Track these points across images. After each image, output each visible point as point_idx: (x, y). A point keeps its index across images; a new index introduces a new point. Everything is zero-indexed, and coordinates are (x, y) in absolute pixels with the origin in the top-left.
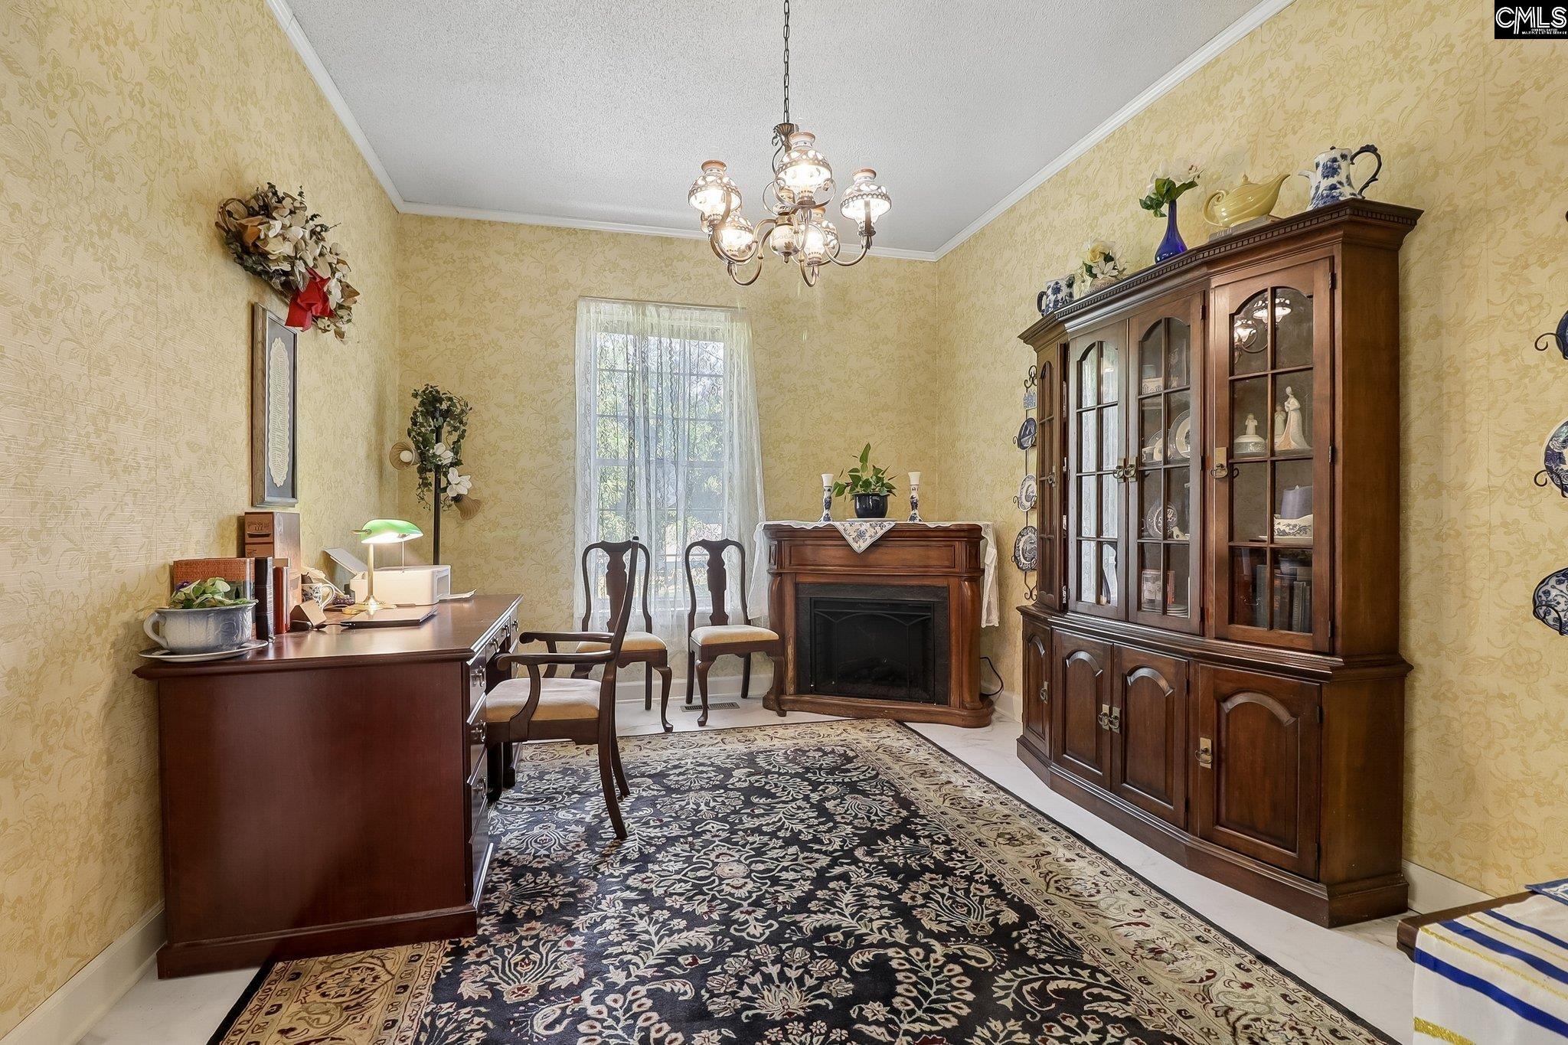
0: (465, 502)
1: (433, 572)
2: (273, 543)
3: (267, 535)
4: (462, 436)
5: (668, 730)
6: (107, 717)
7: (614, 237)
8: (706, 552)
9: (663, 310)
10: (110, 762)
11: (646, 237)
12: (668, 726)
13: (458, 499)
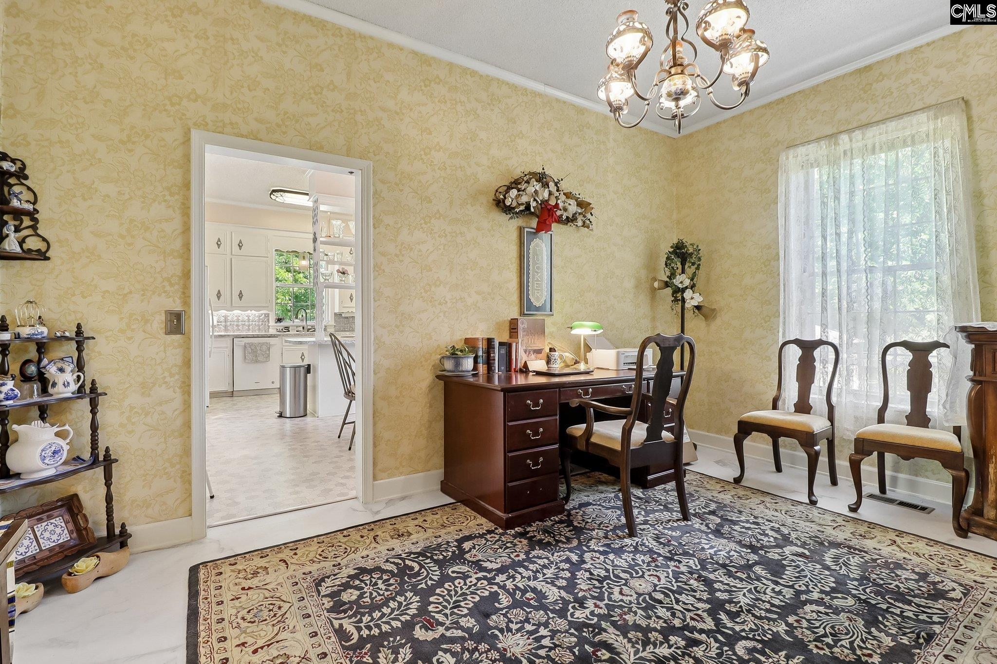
0: (704, 309)
1: (618, 353)
2: (517, 332)
3: (515, 329)
4: (698, 268)
5: (813, 503)
6: (430, 391)
7: (815, 89)
8: (910, 354)
9: (858, 134)
10: (431, 406)
11: (844, 76)
12: (814, 498)
13: (698, 308)
